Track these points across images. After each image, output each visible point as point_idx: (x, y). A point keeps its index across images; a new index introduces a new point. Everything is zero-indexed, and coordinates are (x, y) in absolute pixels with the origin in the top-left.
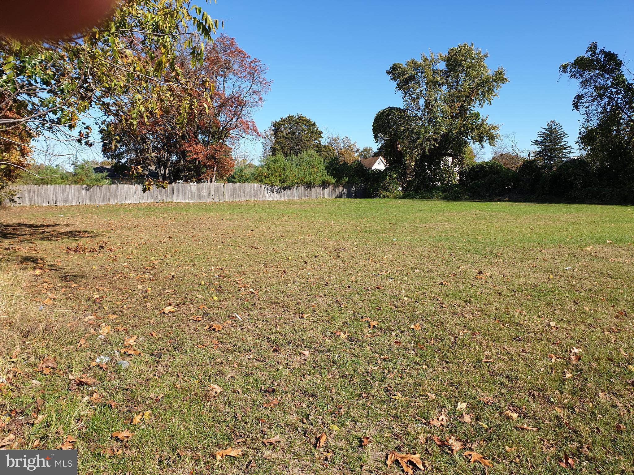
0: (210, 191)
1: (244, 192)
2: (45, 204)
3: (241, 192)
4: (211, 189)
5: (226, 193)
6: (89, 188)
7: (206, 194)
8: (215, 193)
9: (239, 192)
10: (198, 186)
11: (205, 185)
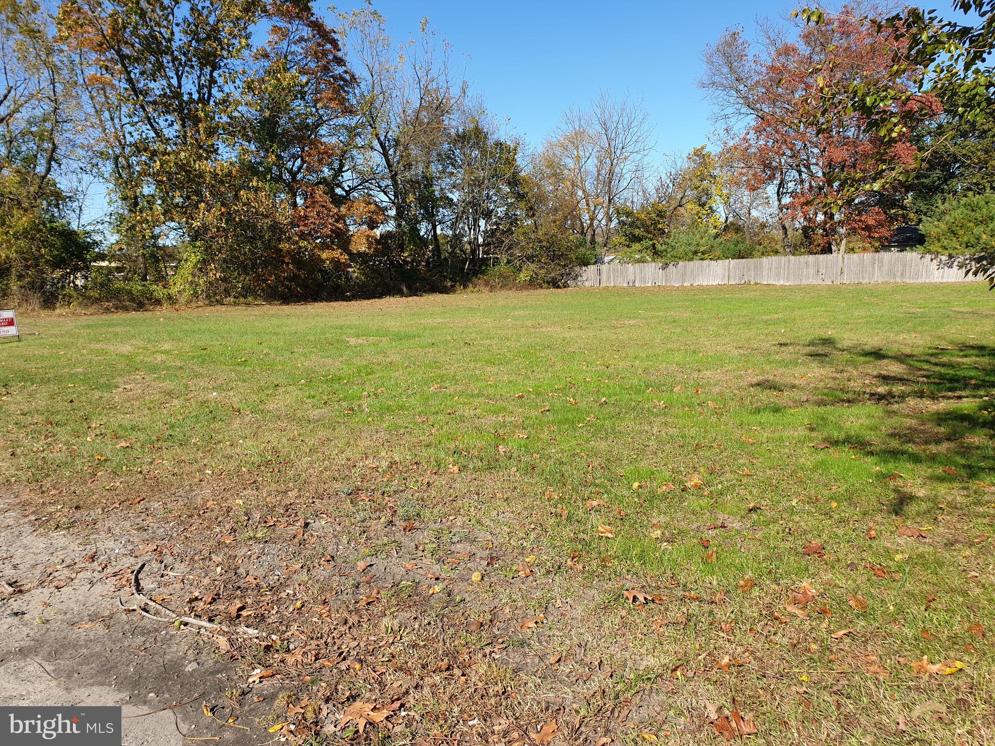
0: (819, 267)
1: (880, 268)
2: (625, 285)
3: (874, 269)
4: (821, 265)
5: (845, 270)
6: (665, 266)
7: (812, 271)
8: (826, 271)
9: (870, 269)
10: (799, 260)
11: (811, 258)
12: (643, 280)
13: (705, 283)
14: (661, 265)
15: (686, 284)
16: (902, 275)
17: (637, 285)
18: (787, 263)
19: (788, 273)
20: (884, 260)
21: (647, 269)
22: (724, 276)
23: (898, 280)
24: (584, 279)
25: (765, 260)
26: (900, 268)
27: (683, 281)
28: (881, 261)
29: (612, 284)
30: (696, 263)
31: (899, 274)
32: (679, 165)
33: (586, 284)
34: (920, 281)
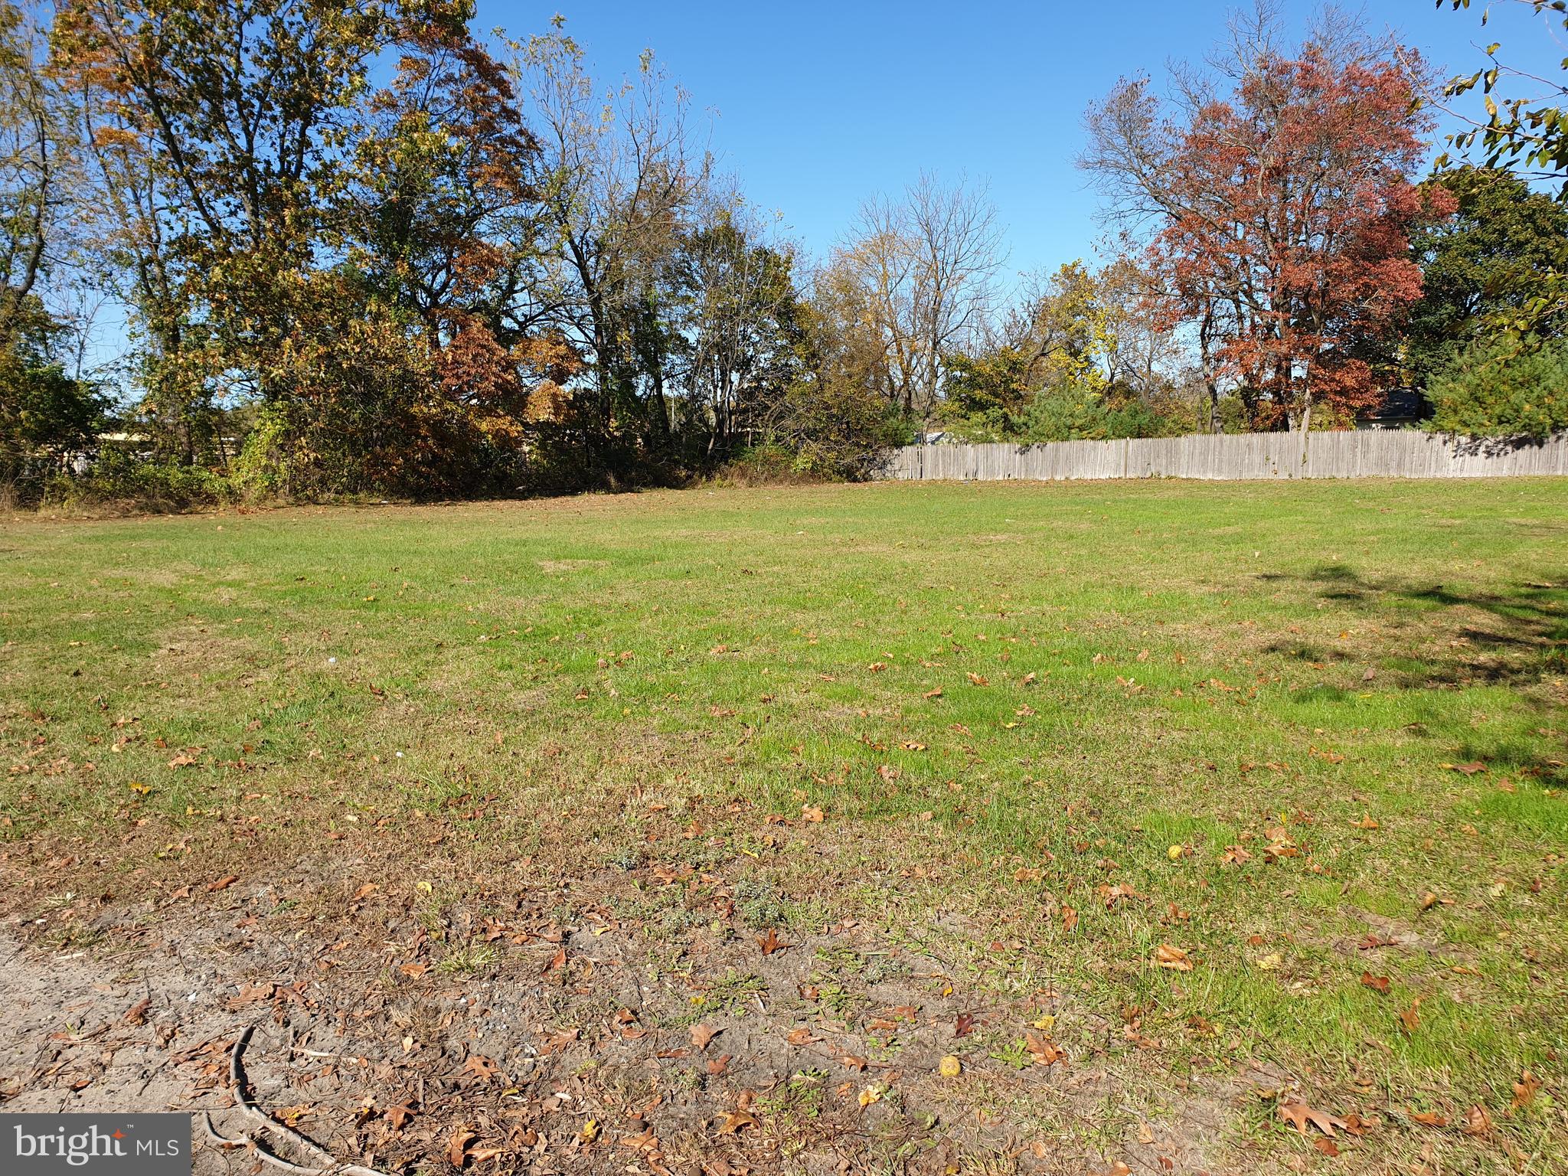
0: (1268, 453)
4: (1272, 450)
5: (1310, 457)
6: (1025, 449)
7: (1257, 458)
8: (1280, 458)
9: (1348, 455)
10: (1238, 442)
11: (1256, 438)
12: (990, 470)
13: (1088, 477)
14: (1018, 446)
15: (1057, 478)
16: (1399, 465)
17: (980, 477)
18: (1218, 443)
19: (1220, 461)
20: (1371, 443)
21: (996, 453)
22: (1118, 465)
23: (1394, 474)
24: (897, 467)
25: (1184, 441)
26: (1396, 456)
27: (1054, 471)
28: (1366, 444)
29: (941, 476)
30: (1073, 445)
31: (1394, 464)
32: (1042, 291)
33: (900, 475)
34: (1426, 475)
